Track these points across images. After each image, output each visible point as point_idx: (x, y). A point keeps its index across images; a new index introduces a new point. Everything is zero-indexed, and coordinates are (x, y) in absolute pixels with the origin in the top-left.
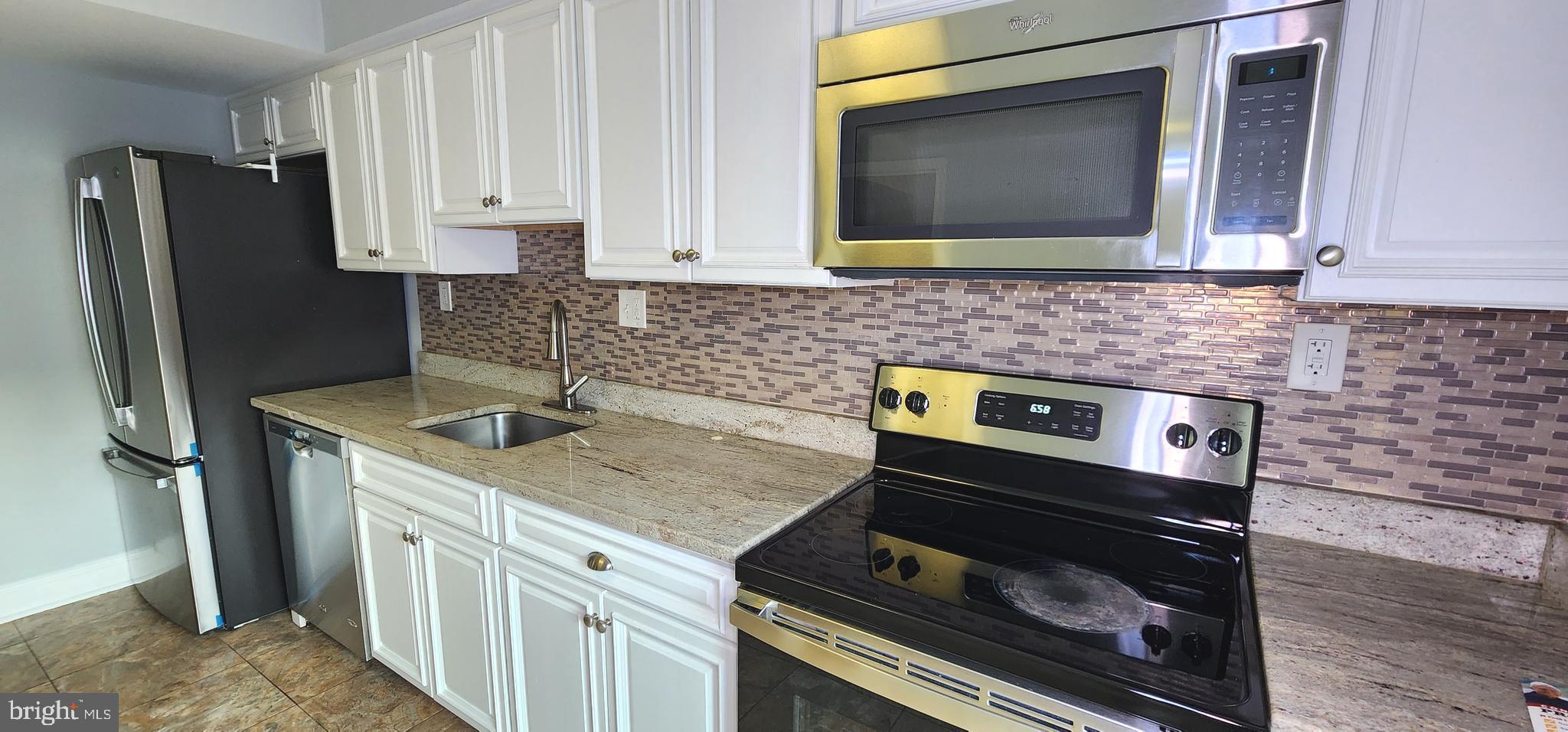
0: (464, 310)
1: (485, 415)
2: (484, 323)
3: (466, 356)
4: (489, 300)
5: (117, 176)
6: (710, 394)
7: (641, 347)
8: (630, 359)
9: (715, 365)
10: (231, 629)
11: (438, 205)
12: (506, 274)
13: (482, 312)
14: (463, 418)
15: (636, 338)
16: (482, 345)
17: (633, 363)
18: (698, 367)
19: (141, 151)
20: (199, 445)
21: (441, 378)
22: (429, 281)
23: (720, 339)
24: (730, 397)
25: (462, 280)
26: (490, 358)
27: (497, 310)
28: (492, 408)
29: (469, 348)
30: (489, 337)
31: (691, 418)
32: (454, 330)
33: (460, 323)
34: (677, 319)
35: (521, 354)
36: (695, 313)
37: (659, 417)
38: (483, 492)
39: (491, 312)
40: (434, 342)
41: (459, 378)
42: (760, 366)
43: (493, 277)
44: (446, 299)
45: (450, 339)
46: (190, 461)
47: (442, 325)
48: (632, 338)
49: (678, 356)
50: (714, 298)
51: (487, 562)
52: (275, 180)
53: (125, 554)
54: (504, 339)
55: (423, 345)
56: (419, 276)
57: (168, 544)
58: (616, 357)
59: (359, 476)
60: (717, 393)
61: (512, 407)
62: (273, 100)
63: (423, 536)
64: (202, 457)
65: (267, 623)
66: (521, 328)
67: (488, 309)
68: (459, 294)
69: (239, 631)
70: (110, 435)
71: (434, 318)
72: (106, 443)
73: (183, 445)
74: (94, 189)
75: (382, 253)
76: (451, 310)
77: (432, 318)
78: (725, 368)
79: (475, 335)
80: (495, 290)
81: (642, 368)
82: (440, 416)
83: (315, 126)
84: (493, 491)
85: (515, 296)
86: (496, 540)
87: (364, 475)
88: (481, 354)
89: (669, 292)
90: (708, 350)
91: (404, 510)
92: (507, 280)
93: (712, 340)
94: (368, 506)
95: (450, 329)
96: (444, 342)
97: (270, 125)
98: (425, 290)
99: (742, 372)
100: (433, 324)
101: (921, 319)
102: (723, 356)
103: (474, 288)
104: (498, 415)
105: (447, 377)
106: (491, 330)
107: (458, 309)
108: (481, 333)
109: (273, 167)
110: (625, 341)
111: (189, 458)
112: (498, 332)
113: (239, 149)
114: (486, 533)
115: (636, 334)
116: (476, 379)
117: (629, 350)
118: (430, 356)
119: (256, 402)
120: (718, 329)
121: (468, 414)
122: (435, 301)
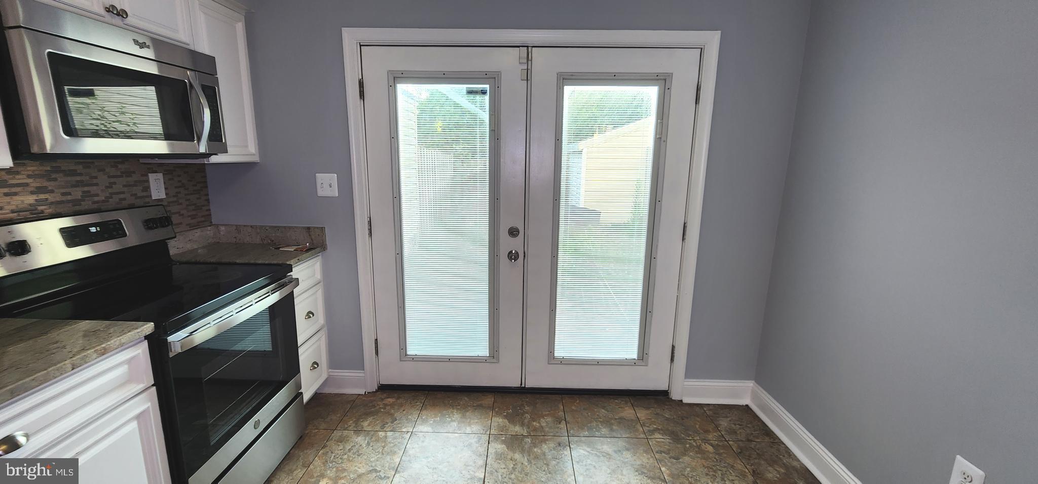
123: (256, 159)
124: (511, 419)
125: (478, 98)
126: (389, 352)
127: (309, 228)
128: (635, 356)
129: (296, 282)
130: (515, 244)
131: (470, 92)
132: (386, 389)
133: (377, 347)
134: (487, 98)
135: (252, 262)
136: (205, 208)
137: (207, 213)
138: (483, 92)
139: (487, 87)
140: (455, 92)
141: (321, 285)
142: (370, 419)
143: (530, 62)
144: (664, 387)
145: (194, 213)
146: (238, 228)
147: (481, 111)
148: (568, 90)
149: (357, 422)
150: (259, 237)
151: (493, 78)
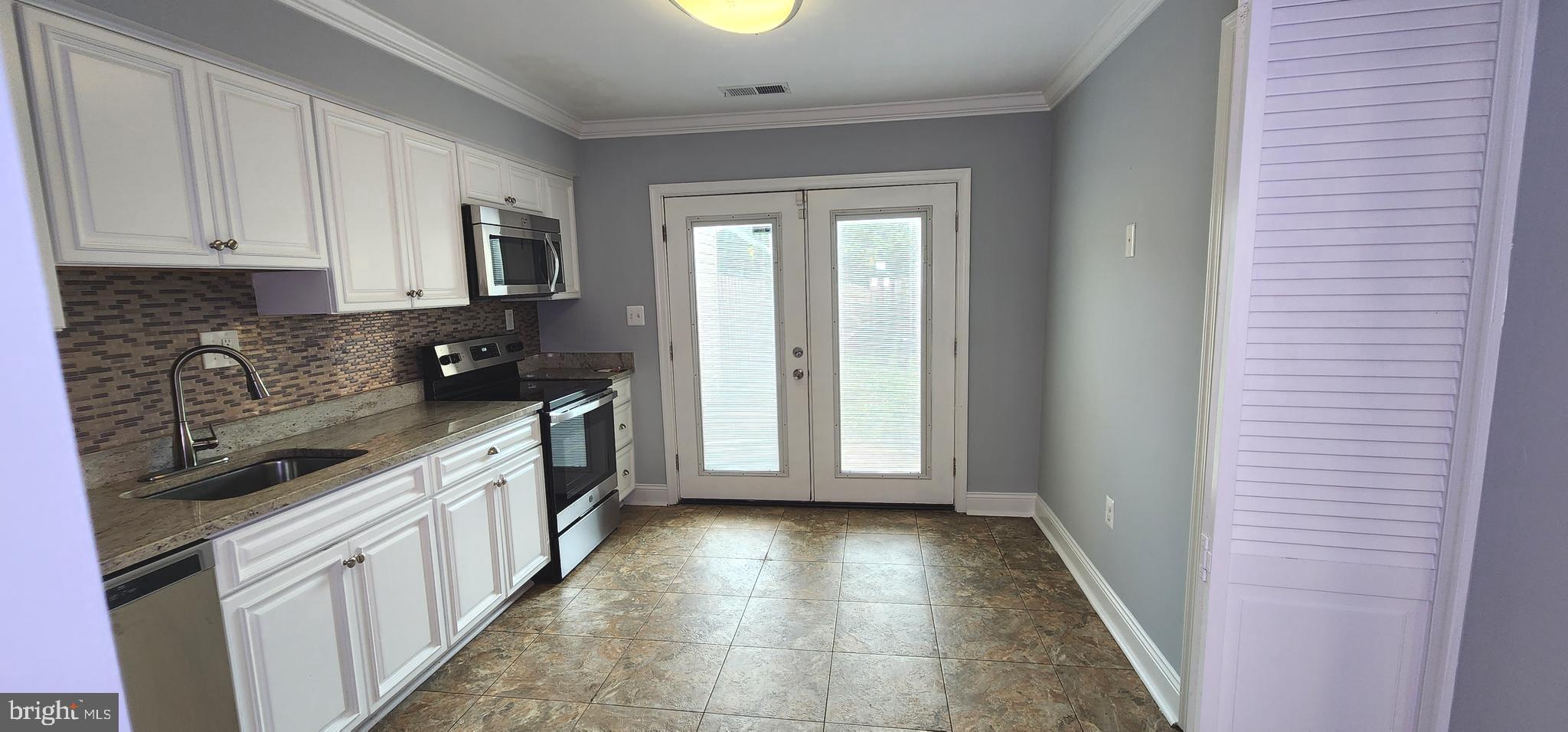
6: (311, 403)
7: (235, 384)
8: (221, 399)
9: (313, 379)
15: (228, 377)
17: (226, 402)
18: (298, 385)
23: (315, 358)
24: (329, 399)
31: (310, 424)
34: (274, 351)
36: (291, 343)
37: (281, 437)
42: (346, 370)
48: (221, 378)
49: (279, 381)
50: (304, 328)
58: (201, 403)
60: (317, 399)
78: (321, 379)
81: (239, 404)
89: (263, 328)
90: (306, 369)
93: (308, 360)
99: (334, 378)
101: (421, 324)
102: (320, 370)
110: (211, 383)
115: (227, 373)
117: (219, 391)
120: (312, 351)
123: (578, 296)
124: (798, 522)
125: (763, 234)
126: (688, 469)
127: (620, 354)
128: (919, 470)
129: (615, 394)
130: (800, 363)
131: (756, 231)
132: (686, 503)
133: (677, 462)
134: (770, 235)
135: (581, 378)
136: (536, 339)
137: (537, 343)
138: (767, 230)
139: (770, 226)
140: (743, 231)
141: (630, 404)
142: (673, 521)
143: (806, 203)
144: (949, 502)
145: (529, 342)
146: (562, 356)
147: (765, 247)
148: (841, 225)
149: (661, 522)
150: (578, 362)
151: (775, 218)
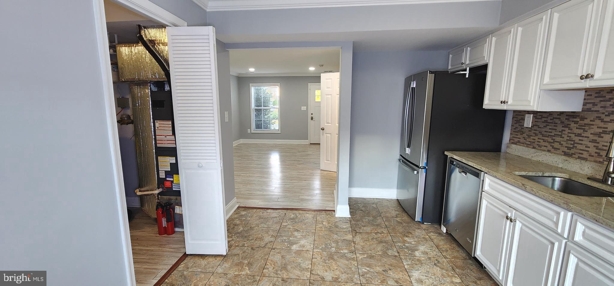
0: (538, 127)
1: (549, 177)
2: (550, 134)
3: (534, 148)
4: (557, 123)
5: (422, 80)
10: (423, 223)
11: (546, 80)
12: (572, 112)
13: (550, 129)
14: (537, 175)
16: (546, 144)
19: (431, 72)
20: (427, 164)
21: (518, 156)
22: (520, 114)
25: (541, 114)
26: (550, 151)
27: (560, 128)
28: (554, 174)
29: (537, 145)
30: (552, 141)
32: (529, 136)
33: (534, 133)
35: (572, 151)
38: (563, 212)
39: (556, 129)
40: (516, 140)
41: (528, 157)
43: (561, 113)
44: (528, 122)
45: (526, 140)
46: (424, 168)
47: (522, 133)
51: (556, 244)
52: (467, 76)
53: (396, 189)
54: (562, 143)
55: (510, 141)
56: (515, 111)
57: (412, 191)
59: (486, 187)
61: (566, 176)
62: (468, 48)
63: (517, 221)
64: (427, 167)
65: (433, 226)
66: (577, 139)
67: (555, 128)
68: (536, 120)
69: (425, 225)
70: (401, 155)
71: (519, 130)
72: (398, 157)
73: (422, 163)
74: (414, 85)
75: (507, 102)
76: (530, 127)
77: (517, 130)
79: (542, 139)
80: (561, 119)
82: (527, 172)
83: (485, 55)
84: (570, 214)
85: (576, 122)
86: (566, 236)
87: (488, 188)
88: (543, 148)
91: (508, 207)
92: (572, 115)
94: (487, 199)
95: (527, 135)
96: (522, 140)
97: (465, 57)
98: (517, 118)
100: (518, 132)
103: (547, 118)
104: (557, 179)
105: (521, 155)
106: (554, 138)
107: (534, 126)
108: (547, 138)
109: (467, 72)
111: (424, 167)
112: (558, 139)
113: (450, 67)
114: (559, 231)
116: (540, 159)
118: (513, 146)
119: (446, 153)
121: (540, 174)
122: (521, 123)
